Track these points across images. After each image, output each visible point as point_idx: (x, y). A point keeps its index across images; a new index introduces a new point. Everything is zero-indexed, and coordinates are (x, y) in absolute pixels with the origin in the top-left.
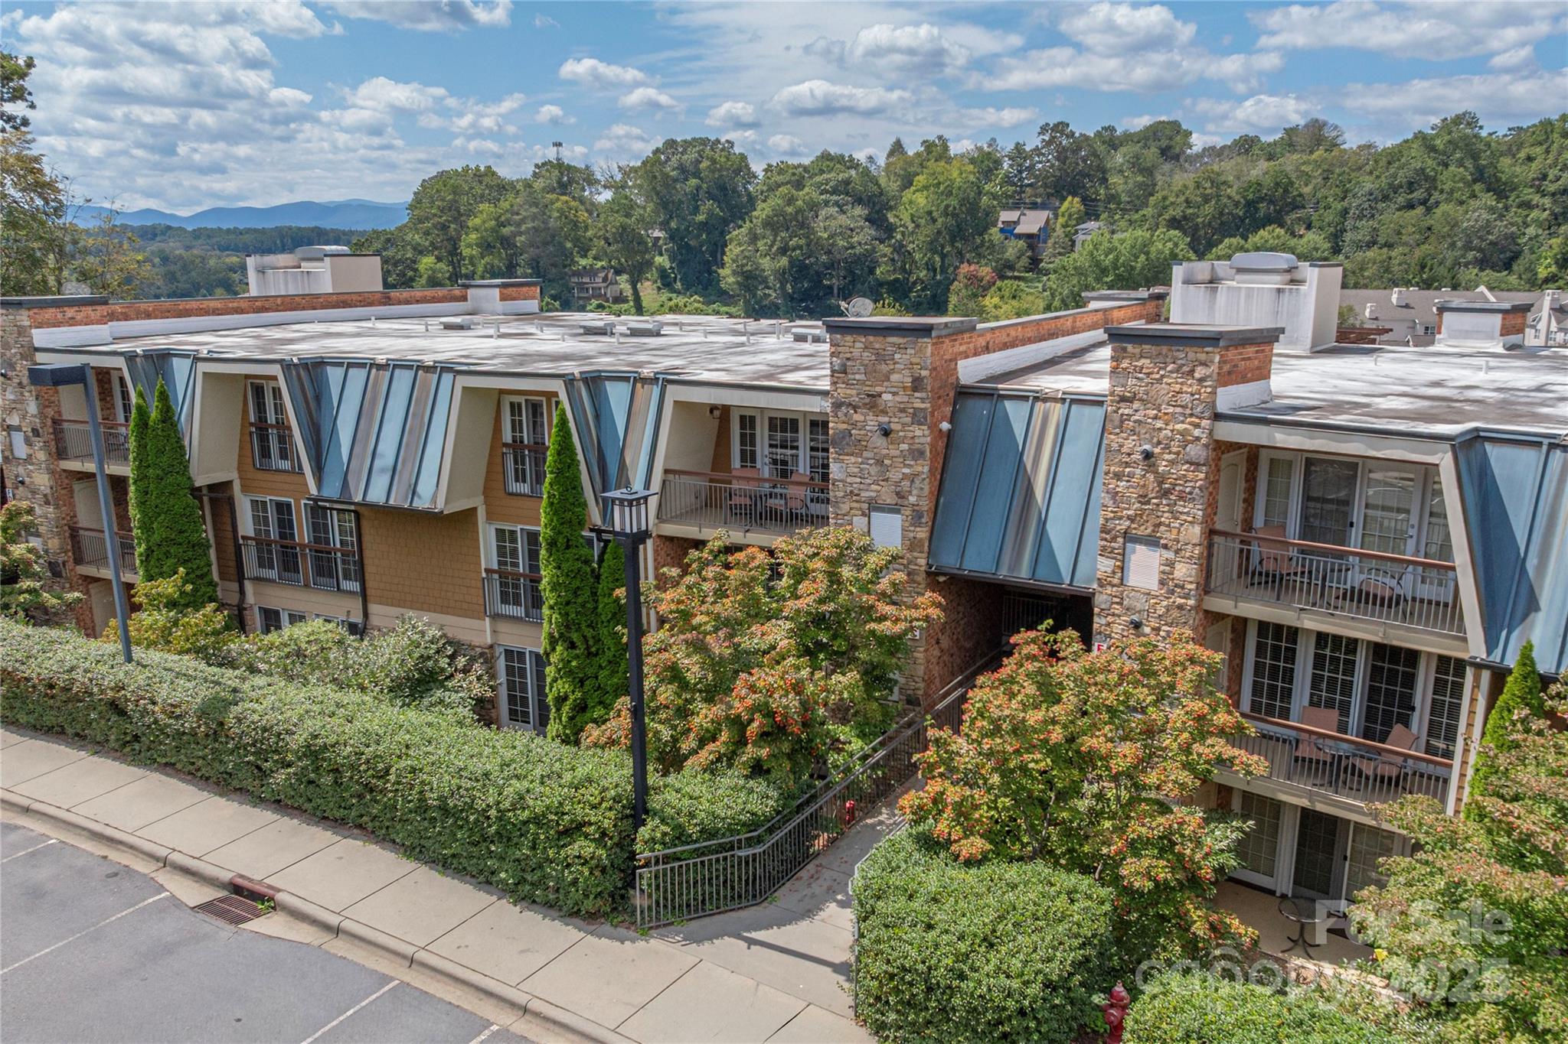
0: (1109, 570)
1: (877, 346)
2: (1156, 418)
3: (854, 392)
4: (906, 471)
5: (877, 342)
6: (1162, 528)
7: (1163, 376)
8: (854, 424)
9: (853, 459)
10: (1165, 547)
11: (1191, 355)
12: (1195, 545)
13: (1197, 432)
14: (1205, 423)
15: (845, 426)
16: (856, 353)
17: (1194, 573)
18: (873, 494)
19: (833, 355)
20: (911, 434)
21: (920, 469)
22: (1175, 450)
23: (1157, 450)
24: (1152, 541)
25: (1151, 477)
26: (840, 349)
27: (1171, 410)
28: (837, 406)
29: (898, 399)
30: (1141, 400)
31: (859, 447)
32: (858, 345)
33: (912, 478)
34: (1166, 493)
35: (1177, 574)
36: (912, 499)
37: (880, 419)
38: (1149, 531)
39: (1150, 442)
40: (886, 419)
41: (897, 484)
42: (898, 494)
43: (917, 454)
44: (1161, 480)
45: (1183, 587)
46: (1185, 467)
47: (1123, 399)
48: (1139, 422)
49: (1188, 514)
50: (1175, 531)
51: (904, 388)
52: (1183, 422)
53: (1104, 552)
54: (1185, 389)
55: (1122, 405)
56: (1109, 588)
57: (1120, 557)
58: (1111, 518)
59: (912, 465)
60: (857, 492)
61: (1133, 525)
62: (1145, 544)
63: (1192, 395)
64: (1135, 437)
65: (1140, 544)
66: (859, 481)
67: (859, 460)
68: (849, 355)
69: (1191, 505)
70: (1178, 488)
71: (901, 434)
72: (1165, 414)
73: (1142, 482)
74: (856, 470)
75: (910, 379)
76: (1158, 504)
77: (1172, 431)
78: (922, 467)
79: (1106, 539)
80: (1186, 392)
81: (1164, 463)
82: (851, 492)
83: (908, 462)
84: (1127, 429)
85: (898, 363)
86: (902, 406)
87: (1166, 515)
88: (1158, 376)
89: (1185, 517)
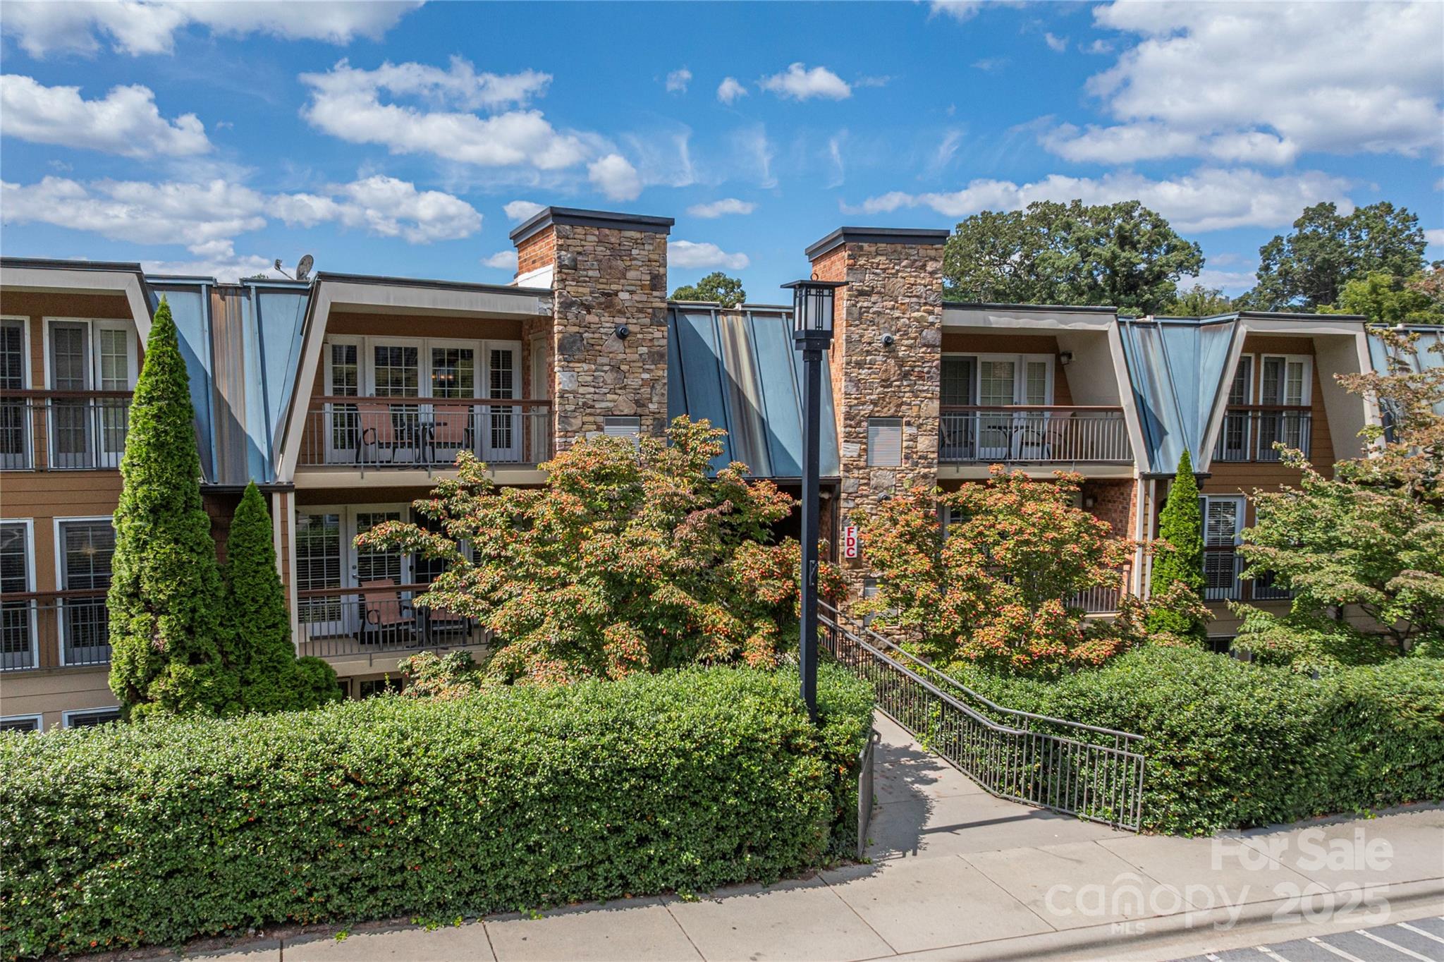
0: (855, 454)
1: (613, 240)
2: (893, 308)
3: (587, 290)
4: (646, 376)
5: (613, 236)
6: (904, 408)
7: (898, 271)
8: (588, 327)
9: (586, 366)
10: (908, 424)
12: (935, 418)
13: (931, 318)
14: (937, 310)
15: (576, 329)
16: (589, 247)
17: (936, 443)
18: (610, 405)
19: (560, 248)
20: (650, 336)
22: (913, 335)
23: (896, 337)
24: (894, 421)
25: (892, 362)
26: (569, 242)
27: (907, 300)
28: (566, 306)
29: (636, 297)
30: (879, 293)
31: (593, 352)
32: (592, 239)
33: (652, 383)
34: (906, 376)
35: (920, 447)
36: (653, 407)
37: (617, 320)
38: (892, 411)
39: (889, 330)
40: (624, 320)
41: (636, 391)
42: (636, 402)
43: (656, 357)
44: (901, 363)
45: (926, 458)
46: (923, 349)
47: (861, 293)
48: (878, 313)
49: (927, 391)
50: (915, 409)
51: (642, 287)
52: (918, 311)
53: (849, 438)
54: (918, 281)
55: (861, 298)
56: (856, 471)
57: (864, 440)
58: (855, 405)
59: (652, 370)
60: (591, 403)
61: (876, 409)
62: (887, 425)
63: (925, 286)
64: (874, 328)
65: (883, 425)
66: (592, 390)
67: (593, 367)
68: (580, 249)
69: (929, 383)
70: (916, 369)
71: (639, 336)
72: (902, 304)
73: (884, 368)
74: (589, 379)
75: (648, 277)
76: (899, 387)
77: (909, 319)
78: (662, 372)
79: (851, 426)
80: (920, 284)
81: (903, 348)
82: (584, 404)
83: (647, 367)
84: (867, 320)
85: (635, 259)
86: (640, 306)
87: (907, 395)
88: (894, 271)
89: (925, 395)
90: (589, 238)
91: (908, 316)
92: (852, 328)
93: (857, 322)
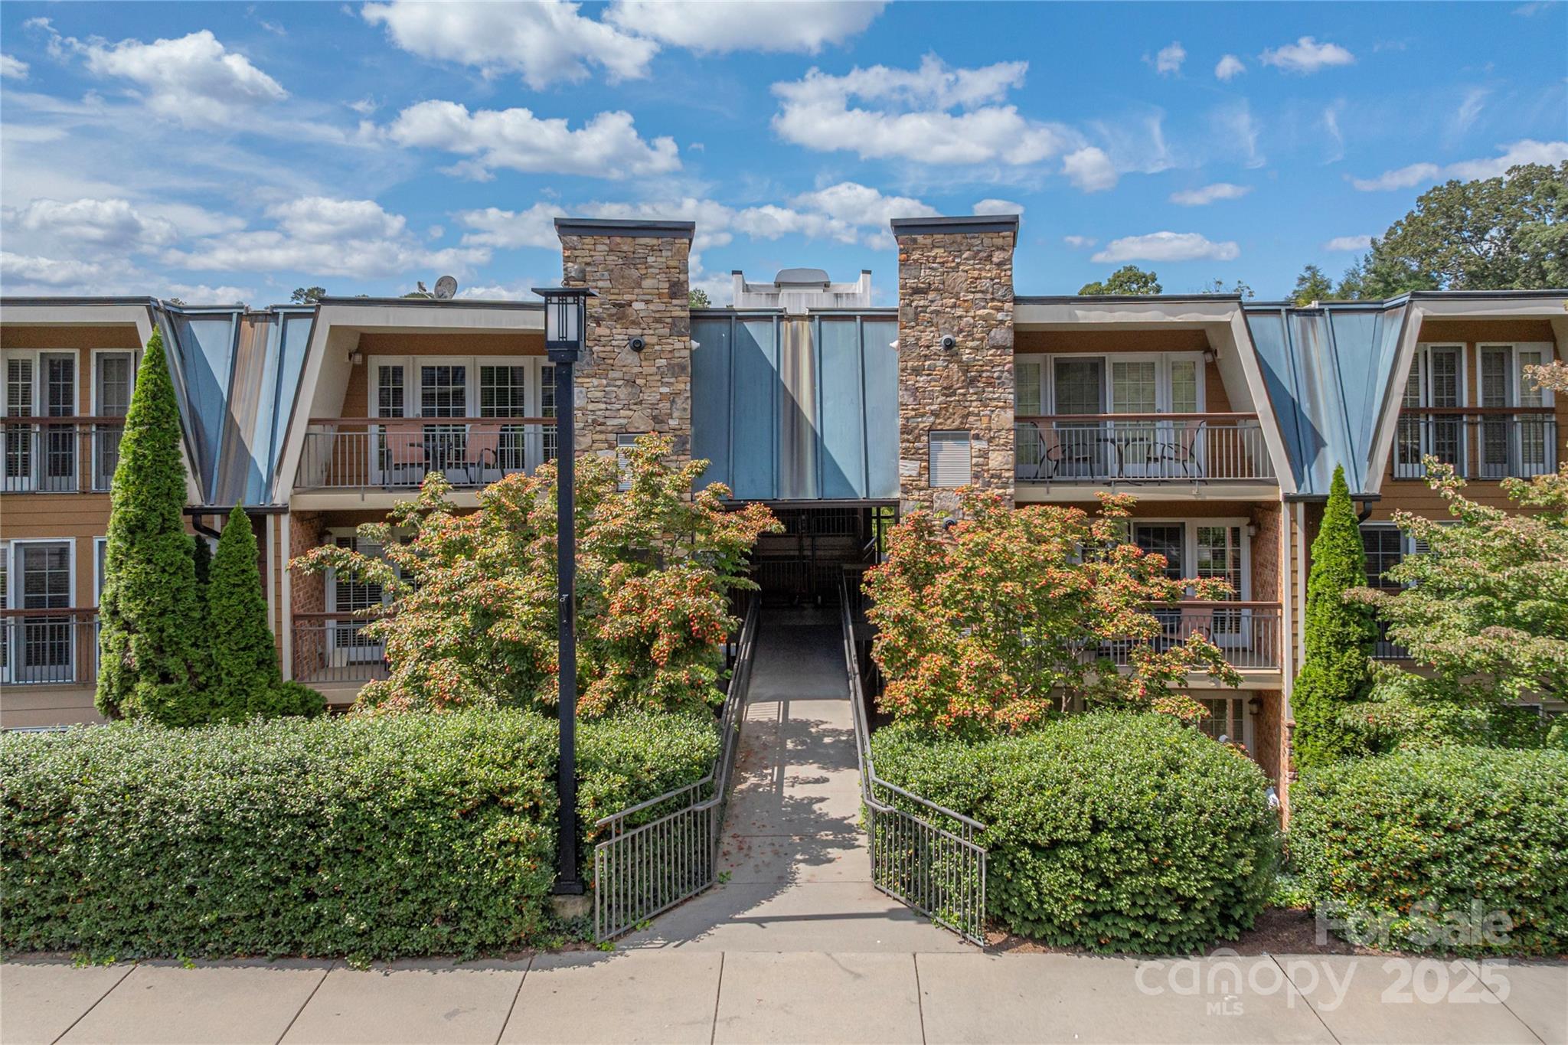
0: (914, 473)
1: (625, 248)
2: (954, 306)
3: (596, 302)
4: (665, 390)
5: (626, 244)
6: (971, 419)
7: (959, 264)
8: (597, 340)
9: (595, 382)
10: (977, 437)
11: (987, 241)
12: (1009, 430)
13: (1000, 316)
14: (1008, 306)
16: (598, 257)
17: (1011, 459)
18: (624, 421)
19: (567, 259)
20: (669, 348)
22: (979, 336)
23: (958, 339)
24: (960, 434)
25: (954, 367)
26: (577, 253)
27: (971, 296)
30: (937, 290)
31: (604, 366)
32: (600, 247)
33: (672, 398)
34: (972, 382)
35: (992, 464)
36: (673, 423)
37: (631, 331)
38: (957, 423)
39: (951, 331)
40: (639, 332)
41: (654, 406)
42: (654, 418)
43: (676, 369)
44: (966, 368)
45: (999, 477)
46: (991, 352)
47: (917, 291)
48: (937, 312)
49: (998, 399)
50: (985, 420)
51: (660, 296)
52: (984, 308)
53: (907, 454)
54: (984, 274)
55: (916, 297)
56: (916, 493)
57: (925, 457)
58: (912, 417)
59: (672, 384)
60: (601, 420)
61: (938, 421)
62: (952, 439)
63: (992, 280)
64: (933, 329)
65: (947, 439)
66: (603, 406)
67: (604, 382)
68: (588, 260)
69: (1000, 390)
70: (984, 375)
71: (657, 348)
72: (965, 301)
73: (945, 374)
74: (600, 394)
75: (667, 285)
76: (964, 395)
77: (974, 317)
78: (683, 385)
79: (908, 441)
80: (986, 278)
81: (968, 351)
82: (594, 421)
83: (664, 380)
84: (924, 320)
85: (652, 267)
86: (657, 315)
87: (974, 404)
88: (953, 265)
89: (995, 403)
90: (599, 248)
91: (972, 314)
92: (907, 331)
93: (913, 324)
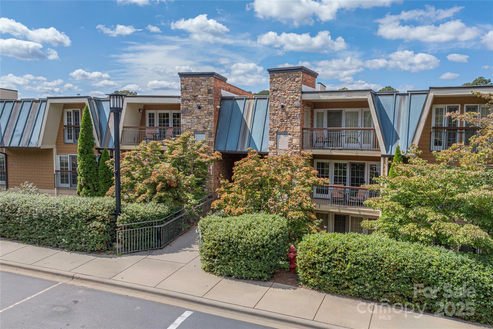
0: (273, 144)
1: (196, 80)
2: (284, 95)
3: (189, 95)
4: (206, 120)
5: (196, 79)
6: (288, 129)
7: (286, 82)
8: (189, 106)
9: (189, 117)
10: (290, 134)
11: (294, 75)
12: (299, 132)
13: (297, 98)
14: (299, 94)
15: (186, 107)
16: (189, 83)
17: (299, 141)
18: (196, 128)
19: (181, 84)
20: (208, 108)
21: (211, 119)
22: (291, 104)
23: (285, 105)
24: (285, 133)
25: (284, 113)
26: (184, 82)
27: (289, 92)
28: (183, 100)
29: (203, 96)
30: (280, 90)
31: (191, 113)
32: (190, 80)
33: (208, 122)
34: (289, 118)
35: (294, 142)
36: (209, 129)
37: (197, 103)
38: (284, 130)
39: (283, 102)
40: (200, 103)
41: (203, 124)
42: (204, 127)
43: (210, 114)
44: (287, 113)
45: (295, 146)
46: (294, 109)
47: (274, 90)
48: (279, 97)
49: (296, 123)
50: (292, 129)
51: (205, 93)
52: (293, 95)
53: (271, 139)
54: (293, 85)
55: (274, 92)
56: (273, 150)
57: (275, 140)
58: (272, 128)
59: (208, 118)
60: (190, 128)
61: (279, 129)
62: (283, 135)
63: (295, 86)
64: (278, 102)
66: (191, 124)
67: (191, 117)
68: (187, 84)
69: (297, 120)
70: (292, 115)
71: (205, 108)
72: (287, 93)
73: (281, 115)
74: (190, 121)
75: (207, 90)
76: (286, 122)
79: (271, 135)
81: (288, 108)
82: (188, 128)
84: (276, 99)
85: (203, 85)
86: (205, 99)
87: (289, 124)
88: (284, 82)
91: (289, 97)
92: (271, 102)
93: (273, 100)
